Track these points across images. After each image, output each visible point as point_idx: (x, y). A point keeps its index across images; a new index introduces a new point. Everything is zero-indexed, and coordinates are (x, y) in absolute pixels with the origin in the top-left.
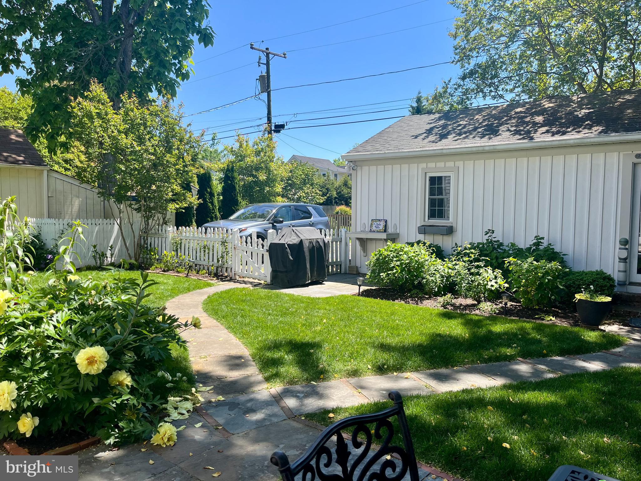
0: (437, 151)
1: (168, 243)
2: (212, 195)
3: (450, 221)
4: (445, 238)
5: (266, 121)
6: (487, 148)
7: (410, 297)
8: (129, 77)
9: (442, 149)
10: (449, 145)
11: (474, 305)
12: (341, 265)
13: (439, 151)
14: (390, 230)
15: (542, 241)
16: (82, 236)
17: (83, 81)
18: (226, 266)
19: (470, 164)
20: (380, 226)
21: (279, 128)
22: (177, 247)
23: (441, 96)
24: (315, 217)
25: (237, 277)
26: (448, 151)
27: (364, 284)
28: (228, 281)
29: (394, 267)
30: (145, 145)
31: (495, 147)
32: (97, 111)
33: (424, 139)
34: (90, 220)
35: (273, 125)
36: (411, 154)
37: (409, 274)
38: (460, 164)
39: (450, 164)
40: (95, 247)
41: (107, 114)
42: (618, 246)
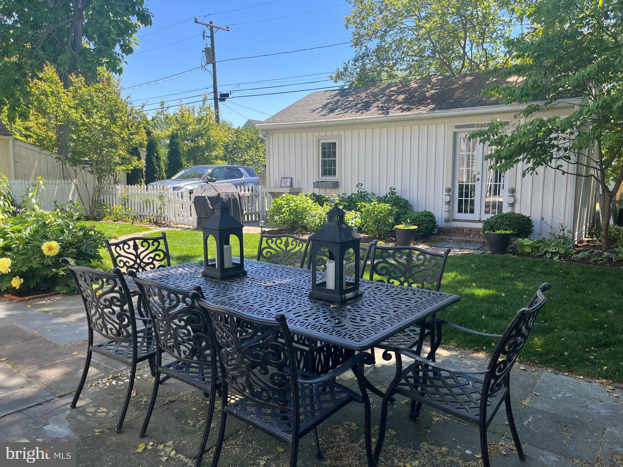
0: (323, 123)
1: (117, 199)
2: (158, 158)
3: (337, 178)
5: (213, 91)
6: (357, 121)
8: (80, 54)
10: (333, 118)
12: (259, 215)
14: (295, 186)
16: (43, 186)
17: (39, 59)
18: (163, 216)
19: (349, 133)
20: (287, 183)
21: (224, 97)
22: (125, 202)
23: (342, 74)
24: (246, 177)
25: (172, 224)
26: (331, 123)
28: (165, 227)
29: (284, 212)
30: (93, 118)
32: (51, 90)
33: (318, 113)
34: (50, 180)
35: (219, 94)
36: (305, 125)
37: (296, 217)
38: (342, 133)
39: (336, 133)
40: (55, 202)
41: (58, 93)
42: (445, 193)
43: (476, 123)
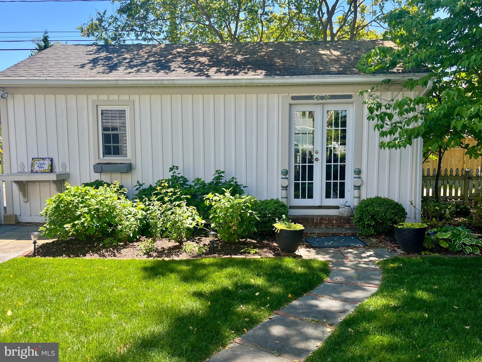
0: (111, 82)
3: (128, 158)
4: (124, 175)
6: (166, 82)
7: (104, 247)
9: (117, 80)
10: (123, 77)
11: (175, 247)
13: (114, 82)
14: (58, 169)
15: (222, 174)
19: (146, 98)
20: (44, 166)
26: (124, 83)
27: (40, 238)
29: (81, 215)
31: (174, 81)
33: (92, 69)
37: (100, 221)
38: (135, 98)
39: (124, 97)
42: (280, 176)
43: (316, 94)
